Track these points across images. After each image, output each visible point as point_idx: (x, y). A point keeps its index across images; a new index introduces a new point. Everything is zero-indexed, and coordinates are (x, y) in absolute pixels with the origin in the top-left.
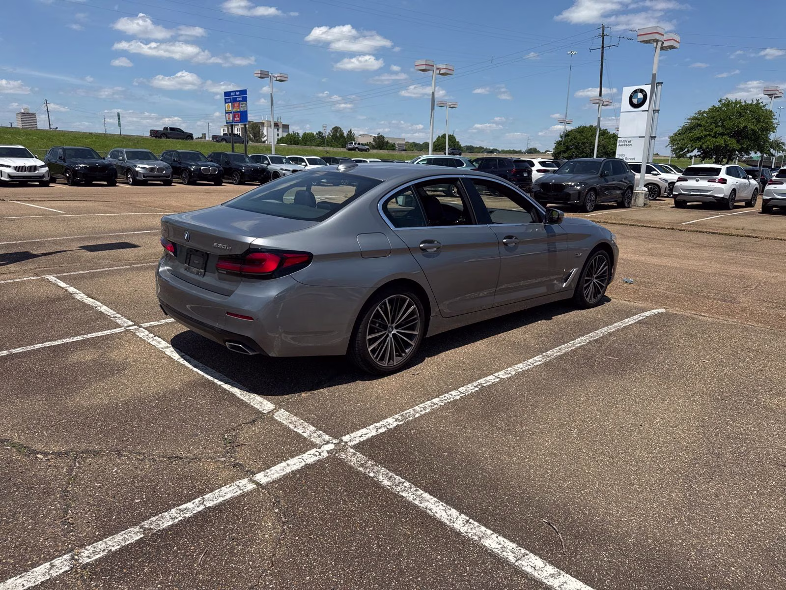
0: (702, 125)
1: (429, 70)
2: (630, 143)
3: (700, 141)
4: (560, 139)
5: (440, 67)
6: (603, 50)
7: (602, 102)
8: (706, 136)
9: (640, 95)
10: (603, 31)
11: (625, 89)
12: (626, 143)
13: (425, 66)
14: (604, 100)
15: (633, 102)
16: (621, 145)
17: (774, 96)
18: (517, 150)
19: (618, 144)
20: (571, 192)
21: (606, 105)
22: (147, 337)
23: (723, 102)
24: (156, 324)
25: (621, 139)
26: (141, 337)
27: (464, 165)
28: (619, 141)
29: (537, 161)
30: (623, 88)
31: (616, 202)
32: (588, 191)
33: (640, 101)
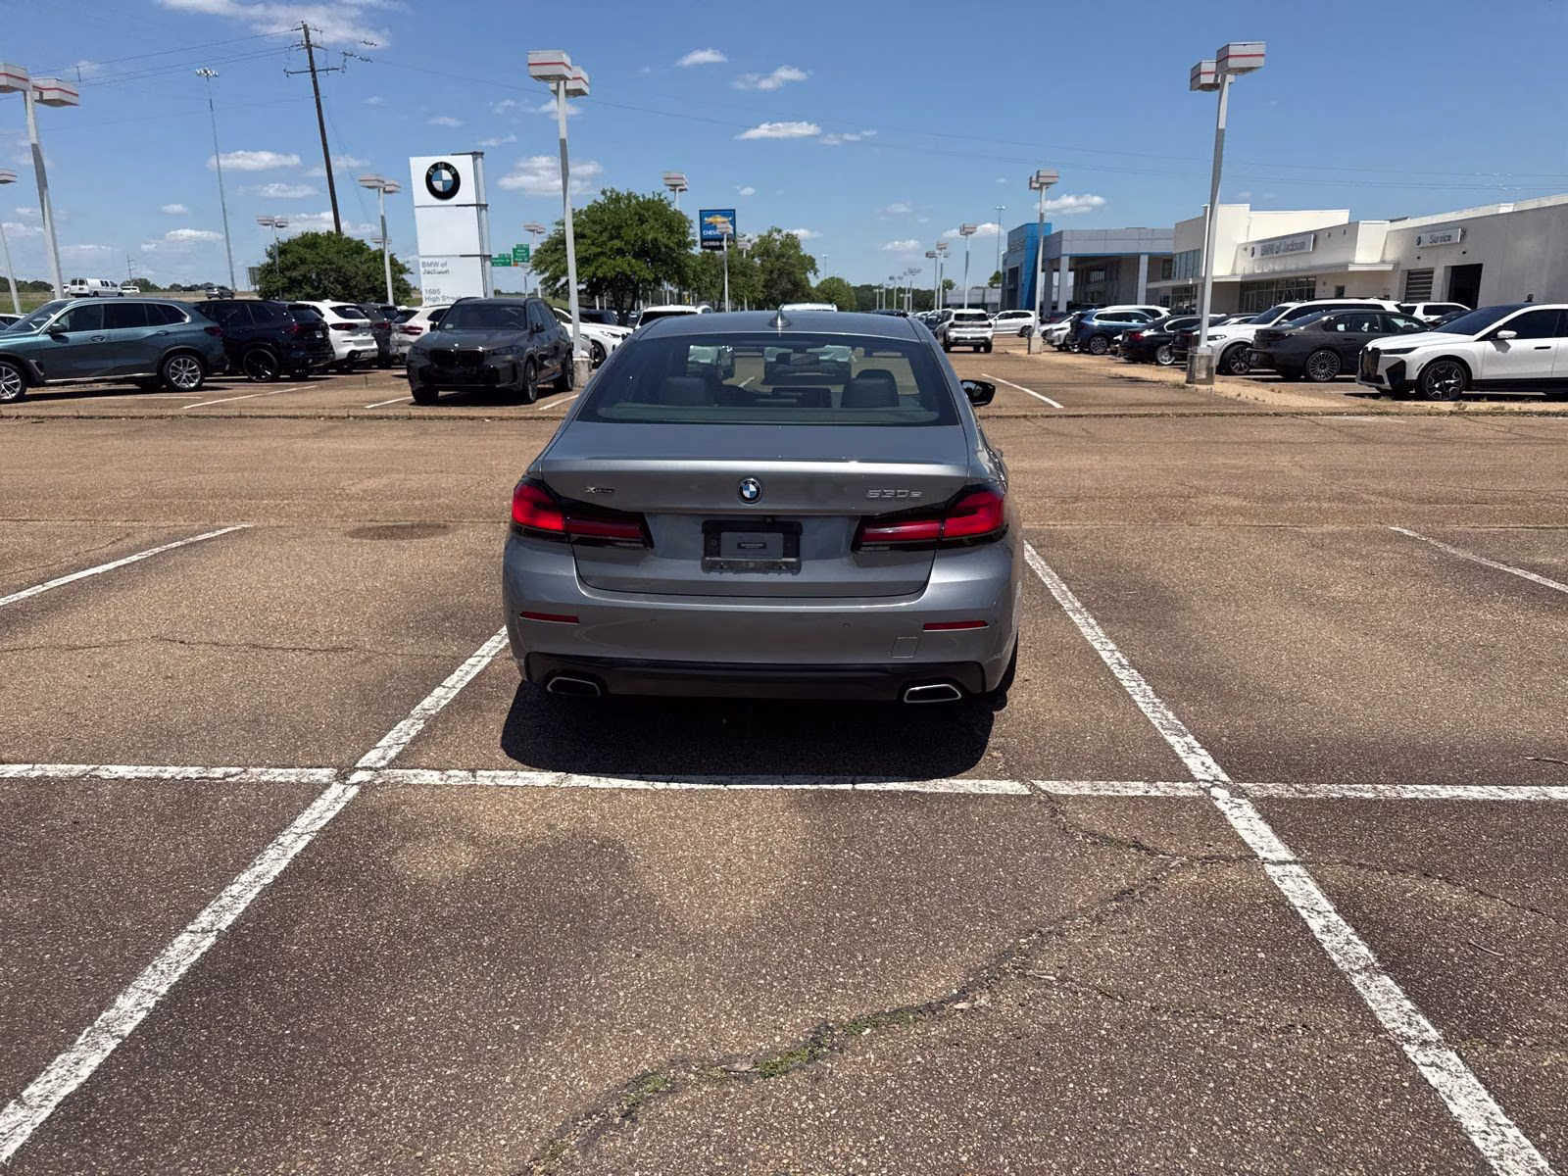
0: (585, 236)
1: (13, 89)
2: (444, 269)
3: (590, 265)
4: (268, 260)
5: (41, 83)
6: (314, 76)
7: (383, 185)
8: (597, 255)
9: (446, 175)
10: (307, 35)
11: (413, 161)
12: (436, 269)
13: (4, 77)
14: (387, 182)
15: (435, 188)
16: (428, 273)
17: (678, 189)
19: (422, 269)
20: (498, 366)
21: (390, 192)
22: (457, 779)
23: (609, 194)
24: (392, 753)
25: (426, 260)
26: (443, 783)
27: (187, 320)
28: (423, 263)
29: (326, 307)
30: (411, 159)
31: (554, 381)
32: (527, 363)
33: (450, 186)
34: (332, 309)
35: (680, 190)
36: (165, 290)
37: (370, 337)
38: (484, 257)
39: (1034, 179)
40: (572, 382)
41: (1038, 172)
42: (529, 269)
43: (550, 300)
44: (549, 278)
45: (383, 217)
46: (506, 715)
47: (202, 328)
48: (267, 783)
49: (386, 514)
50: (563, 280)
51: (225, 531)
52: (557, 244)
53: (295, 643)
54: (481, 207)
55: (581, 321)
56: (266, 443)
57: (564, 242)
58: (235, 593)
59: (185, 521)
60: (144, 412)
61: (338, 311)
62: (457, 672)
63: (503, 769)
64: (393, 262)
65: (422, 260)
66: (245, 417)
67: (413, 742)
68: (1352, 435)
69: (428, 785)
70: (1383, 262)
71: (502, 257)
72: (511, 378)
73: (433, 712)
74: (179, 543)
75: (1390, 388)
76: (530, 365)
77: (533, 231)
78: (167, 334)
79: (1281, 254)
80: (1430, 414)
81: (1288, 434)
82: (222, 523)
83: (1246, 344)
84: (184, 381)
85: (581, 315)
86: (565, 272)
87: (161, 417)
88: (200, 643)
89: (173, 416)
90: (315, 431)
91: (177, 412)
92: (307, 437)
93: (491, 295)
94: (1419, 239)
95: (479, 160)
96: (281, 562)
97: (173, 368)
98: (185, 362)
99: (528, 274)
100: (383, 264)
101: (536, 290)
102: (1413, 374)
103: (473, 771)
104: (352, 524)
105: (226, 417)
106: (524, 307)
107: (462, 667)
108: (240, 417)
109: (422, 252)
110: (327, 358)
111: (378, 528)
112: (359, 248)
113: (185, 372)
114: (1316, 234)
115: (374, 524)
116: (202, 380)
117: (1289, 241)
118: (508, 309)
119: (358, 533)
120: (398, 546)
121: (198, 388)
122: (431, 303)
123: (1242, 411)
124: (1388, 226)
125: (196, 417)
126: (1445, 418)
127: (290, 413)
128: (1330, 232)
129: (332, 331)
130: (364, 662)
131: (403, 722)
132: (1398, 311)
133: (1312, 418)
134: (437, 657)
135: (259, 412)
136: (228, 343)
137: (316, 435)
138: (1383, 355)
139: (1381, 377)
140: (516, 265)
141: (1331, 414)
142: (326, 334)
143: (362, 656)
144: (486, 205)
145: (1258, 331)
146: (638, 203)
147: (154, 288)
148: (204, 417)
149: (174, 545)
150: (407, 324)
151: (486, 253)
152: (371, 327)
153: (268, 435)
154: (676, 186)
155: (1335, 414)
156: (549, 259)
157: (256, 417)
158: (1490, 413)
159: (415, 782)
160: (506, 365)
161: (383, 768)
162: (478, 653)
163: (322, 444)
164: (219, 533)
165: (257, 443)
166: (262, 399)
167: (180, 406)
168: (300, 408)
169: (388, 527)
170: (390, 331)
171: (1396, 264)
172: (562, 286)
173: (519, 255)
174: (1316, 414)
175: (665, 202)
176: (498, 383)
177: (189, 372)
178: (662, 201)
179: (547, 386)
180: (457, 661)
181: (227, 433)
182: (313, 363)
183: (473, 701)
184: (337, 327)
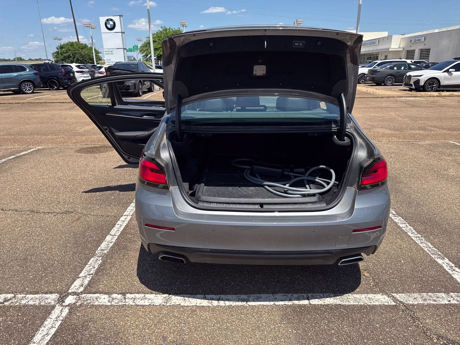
0: (156, 41)
2: (112, 53)
3: (158, 51)
4: (57, 50)
7: (90, 26)
9: (111, 23)
12: (109, 53)
14: (92, 25)
15: (108, 27)
16: (107, 54)
17: (184, 26)
18: (7, 59)
19: (105, 53)
20: (130, 84)
21: (94, 28)
22: (117, 301)
23: (163, 28)
24: (86, 282)
25: (106, 50)
26: (109, 304)
27: (28, 70)
28: (105, 51)
29: (74, 65)
30: (100, 17)
31: (148, 89)
32: (139, 83)
33: (112, 26)
34: (76, 66)
35: (185, 27)
36: (27, 60)
37: (88, 75)
38: (124, 49)
39: (296, 22)
40: (154, 89)
41: (297, 20)
42: (138, 53)
43: (145, 62)
44: (145, 55)
45: (91, 36)
46: (138, 253)
47: (33, 73)
48: (25, 306)
49: (91, 141)
50: (149, 56)
51: (32, 150)
52: (147, 44)
53: (51, 209)
54: (123, 33)
55: (156, 69)
56: (53, 112)
57: (150, 44)
58: (29, 182)
59: (18, 146)
60: (13, 101)
61: (78, 67)
62: (116, 226)
63: (138, 293)
64: (95, 50)
65: (104, 50)
66: (47, 103)
67: (96, 273)
68: (410, 104)
69: (103, 305)
70: (399, 48)
71: (130, 49)
72: (134, 88)
73: (106, 252)
74: (13, 157)
75: (415, 88)
76: (140, 84)
77: (139, 40)
78: (21, 75)
79: (368, 45)
80: (431, 97)
81: (388, 104)
82: (31, 147)
83: (365, 74)
84: (28, 90)
85: (156, 67)
86: (150, 53)
87: (19, 103)
88: (9, 210)
89: (23, 103)
90: (70, 107)
91: (25, 101)
92: (66, 110)
93: (126, 61)
94: (411, 40)
95: (122, 18)
96: (50, 165)
97: (24, 86)
98: (27, 84)
99: (138, 54)
100: (92, 51)
101: (140, 59)
102: (422, 83)
103: (124, 294)
104: (79, 146)
105: (40, 103)
106: (137, 65)
107: (118, 223)
108: (45, 103)
109: (105, 47)
110: (75, 82)
111: (88, 148)
112: (86, 46)
113: (27, 88)
114: (379, 39)
115: (87, 146)
116: (34, 90)
117: (370, 42)
118: (132, 65)
119: (81, 151)
120: (95, 157)
121: (32, 93)
122: (108, 64)
123: (371, 97)
124: (401, 36)
125: (30, 103)
126: (436, 98)
127: (62, 101)
128: (383, 38)
129: (76, 73)
130: (77, 220)
131: (92, 259)
132: (411, 63)
133: (394, 98)
134: (108, 216)
135: (51, 101)
136: (42, 78)
137: (70, 109)
138: (412, 77)
139: (412, 84)
140: (134, 51)
141: (399, 97)
142: (74, 74)
143: (77, 217)
144: (124, 32)
145: (369, 70)
146: (173, 31)
147: (24, 60)
148: (33, 103)
149: (11, 158)
150: (100, 71)
151: (125, 48)
152: (89, 72)
153: (54, 109)
154: (184, 25)
155: (401, 97)
156: (145, 49)
157: (50, 103)
158: (450, 96)
159: (96, 303)
160: (132, 84)
161: (82, 293)
162: (125, 214)
163: (72, 113)
164: (29, 151)
165: (50, 112)
166: (54, 96)
167: (25, 99)
168: (65, 99)
169: (92, 148)
170: (95, 73)
171: (404, 48)
172: (149, 58)
173: (135, 48)
174: (395, 97)
175: (181, 30)
176: (130, 90)
177: (29, 87)
178: (180, 30)
179: (145, 90)
180: (117, 218)
181: (40, 109)
182: (70, 84)
183: (123, 244)
184: (77, 72)
